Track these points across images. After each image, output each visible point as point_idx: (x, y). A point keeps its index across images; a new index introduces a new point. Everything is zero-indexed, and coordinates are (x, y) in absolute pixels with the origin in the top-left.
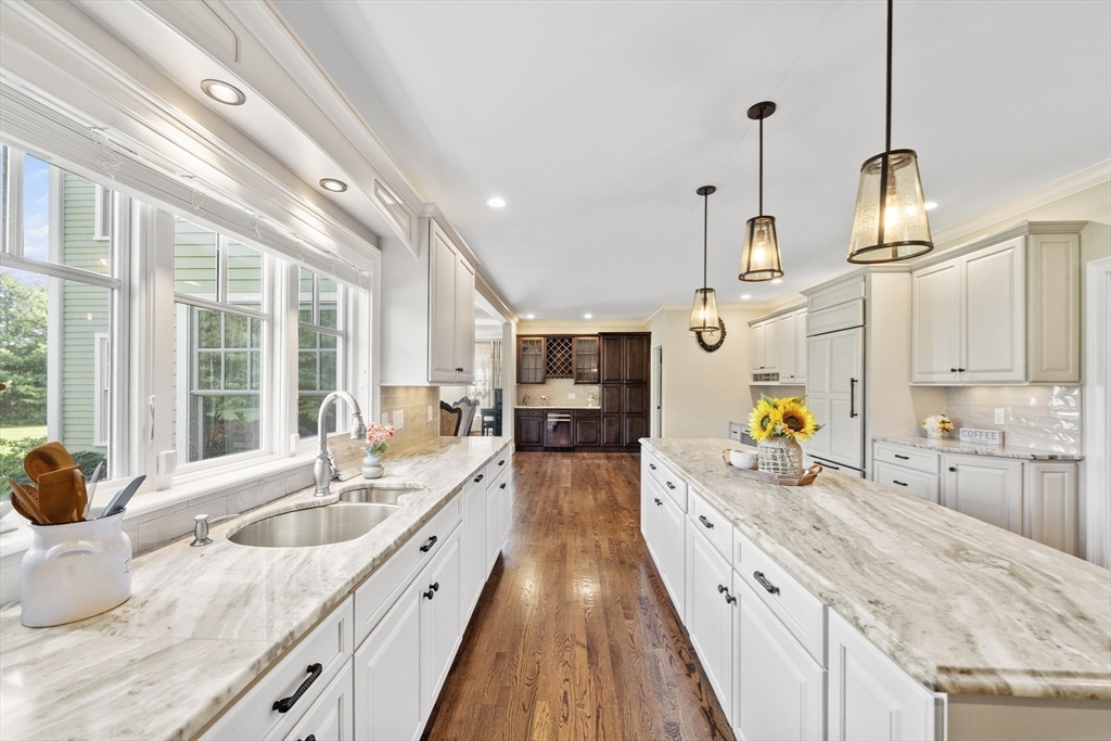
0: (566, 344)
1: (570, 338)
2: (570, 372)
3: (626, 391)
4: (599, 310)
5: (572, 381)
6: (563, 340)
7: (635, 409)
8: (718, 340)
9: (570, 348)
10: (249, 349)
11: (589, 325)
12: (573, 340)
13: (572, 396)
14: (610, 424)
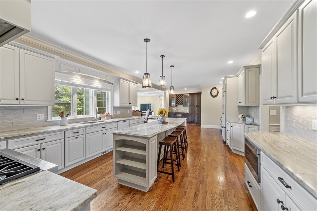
0: (181, 96)
1: (182, 95)
2: (182, 103)
3: (196, 108)
4: (189, 87)
5: (183, 106)
6: (180, 95)
7: (198, 113)
8: (216, 94)
9: (182, 97)
10: (104, 100)
11: (186, 91)
12: (183, 95)
13: (183, 109)
14: (192, 117)
